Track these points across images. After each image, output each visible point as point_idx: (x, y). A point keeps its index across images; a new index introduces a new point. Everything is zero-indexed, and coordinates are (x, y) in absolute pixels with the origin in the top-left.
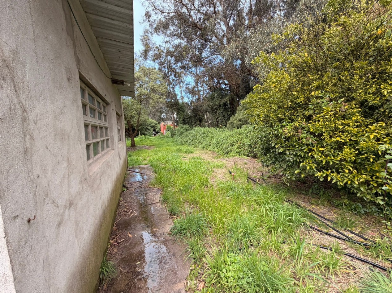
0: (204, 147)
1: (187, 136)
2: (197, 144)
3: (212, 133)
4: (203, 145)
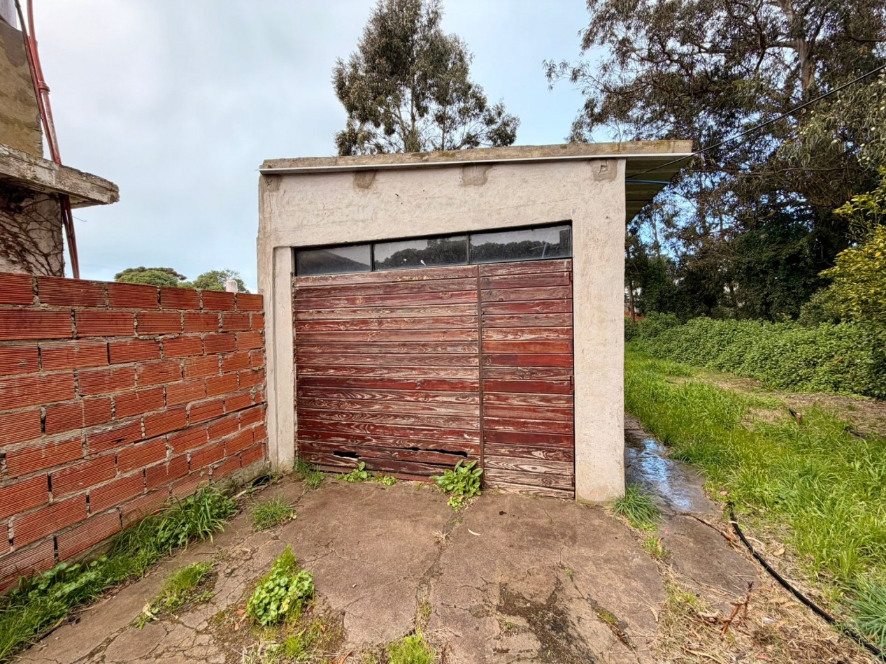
0: (720, 367)
1: (670, 340)
2: (699, 358)
3: (748, 333)
4: (719, 361)
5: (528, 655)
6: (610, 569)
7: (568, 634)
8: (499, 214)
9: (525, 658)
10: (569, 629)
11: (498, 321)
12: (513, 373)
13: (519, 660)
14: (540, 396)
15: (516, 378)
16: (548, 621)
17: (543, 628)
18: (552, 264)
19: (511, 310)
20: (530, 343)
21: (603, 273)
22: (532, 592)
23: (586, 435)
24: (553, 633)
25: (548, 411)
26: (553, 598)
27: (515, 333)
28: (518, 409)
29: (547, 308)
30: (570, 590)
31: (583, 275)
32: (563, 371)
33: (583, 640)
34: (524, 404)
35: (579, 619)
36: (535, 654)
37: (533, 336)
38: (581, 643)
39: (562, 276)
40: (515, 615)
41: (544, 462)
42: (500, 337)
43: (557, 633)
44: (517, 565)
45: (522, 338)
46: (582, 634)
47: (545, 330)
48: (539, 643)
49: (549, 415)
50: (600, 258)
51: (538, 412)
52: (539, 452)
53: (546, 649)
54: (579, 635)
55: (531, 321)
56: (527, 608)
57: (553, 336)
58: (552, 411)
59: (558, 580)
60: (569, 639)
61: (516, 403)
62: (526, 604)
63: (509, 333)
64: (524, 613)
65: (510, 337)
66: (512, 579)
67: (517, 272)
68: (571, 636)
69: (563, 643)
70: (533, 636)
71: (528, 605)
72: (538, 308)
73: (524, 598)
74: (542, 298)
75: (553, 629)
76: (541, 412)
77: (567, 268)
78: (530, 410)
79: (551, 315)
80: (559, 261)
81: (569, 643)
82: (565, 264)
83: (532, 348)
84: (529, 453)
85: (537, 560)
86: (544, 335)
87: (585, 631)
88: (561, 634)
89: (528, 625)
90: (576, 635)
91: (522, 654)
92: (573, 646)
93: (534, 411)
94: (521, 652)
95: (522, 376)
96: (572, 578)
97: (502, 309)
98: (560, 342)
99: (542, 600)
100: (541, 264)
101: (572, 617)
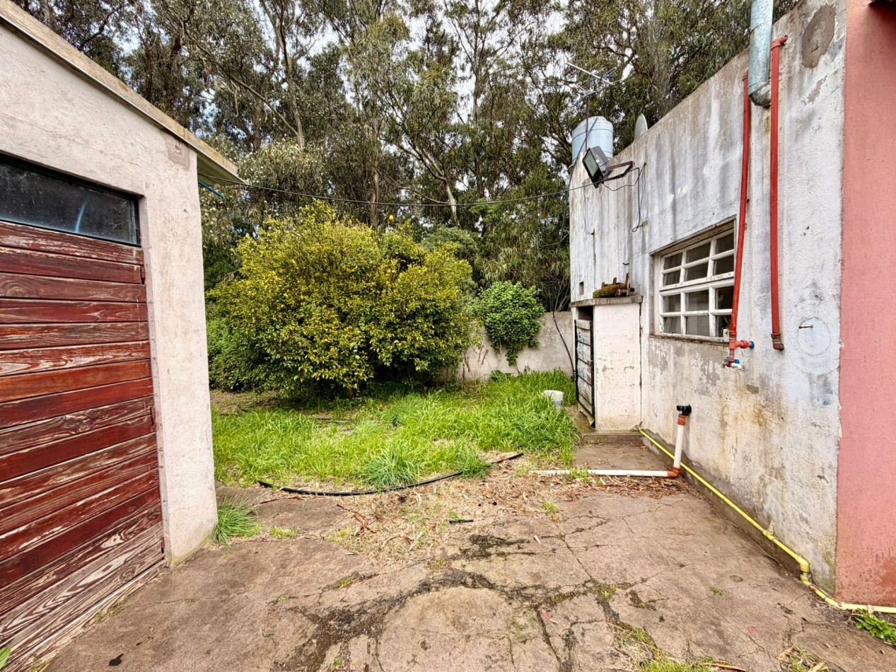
5: (373, 647)
6: (294, 567)
7: (357, 612)
8: (12, 126)
9: (376, 648)
10: (351, 610)
11: (14, 337)
12: (58, 429)
13: (377, 655)
14: (108, 452)
15: (62, 437)
16: (339, 625)
17: (346, 631)
18: (116, 249)
19: (44, 315)
20: (85, 371)
21: (184, 274)
22: (297, 636)
23: (177, 475)
24: (353, 624)
25: (123, 468)
26: (314, 618)
27: (56, 357)
28: (71, 488)
29: (111, 315)
30: (309, 602)
31: (162, 274)
32: (140, 404)
33: (364, 602)
34: (82, 474)
35: (342, 601)
36: (372, 640)
37: (91, 359)
38: (367, 604)
39: (131, 270)
40: (325, 656)
41: (121, 549)
42: (21, 366)
43: (354, 620)
44: (249, 648)
45: (69, 365)
46: (359, 602)
47: (111, 348)
48: (362, 636)
49: (125, 473)
50: (180, 256)
51: (108, 476)
52: (113, 538)
53: (369, 632)
54: (359, 604)
55: (85, 335)
56: (317, 644)
57: (122, 356)
58: (130, 465)
59: (291, 609)
60: (361, 612)
61: (66, 479)
62: (312, 643)
63: (41, 357)
64: (324, 645)
65: (45, 365)
66: (271, 655)
67: (54, 248)
68: (359, 610)
69: (364, 618)
70: (353, 640)
71: (314, 641)
72: (96, 314)
73: (304, 645)
74: (102, 297)
75: (349, 623)
76: (112, 475)
77: (137, 259)
78: (93, 480)
79: (119, 325)
80: (126, 247)
81: (365, 612)
82: (134, 254)
83: (90, 378)
84: (98, 549)
85: (252, 625)
86: (109, 356)
87: (356, 599)
88: (355, 617)
89: (340, 644)
90: (358, 607)
91: (372, 652)
92: (369, 611)
93: (101, 477)
94: (369, 652)
95: (75, 429)
96: (294, 598)
97: (20, 313)
98: (133, 364)
99: (312, 628)
100: (99, 245)
101: (341, 606)
